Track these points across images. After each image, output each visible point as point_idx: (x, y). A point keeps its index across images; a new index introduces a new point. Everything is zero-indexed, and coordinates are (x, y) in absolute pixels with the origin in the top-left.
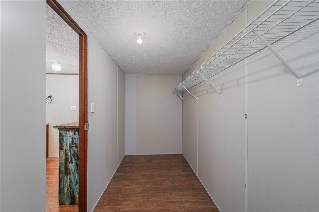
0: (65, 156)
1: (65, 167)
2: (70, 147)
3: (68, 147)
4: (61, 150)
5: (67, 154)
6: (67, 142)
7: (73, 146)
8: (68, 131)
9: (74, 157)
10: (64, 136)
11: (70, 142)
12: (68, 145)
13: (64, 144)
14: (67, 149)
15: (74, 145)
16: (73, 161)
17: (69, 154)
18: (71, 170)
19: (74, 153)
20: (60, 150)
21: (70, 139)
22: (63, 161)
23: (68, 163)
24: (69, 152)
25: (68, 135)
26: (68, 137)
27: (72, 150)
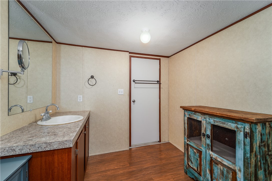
0: (255, 161)
1: (255, 177)
2: (259, 147)
3: (258, 147)
4: (252, 152)
5: (257, 158)
6: (257, 140)
7: (262, 146)
8: (257, 125)
9: (263, 160)
10: (254, 132)
11: (259, 139)
12: (258, 144)
13: (254, 144)
14: (257, 150)
15: (263, 144)
16: (262, 165)
17: (259, 156)
18: (261, 179)
19: (263, 154)
20: (250, 152)
21: (260, 135)
22: (253, 168)
23: (258, 170)
24: (259, 154)
25: (258, 131)
26: (257, 133)
27: (261, 151)
